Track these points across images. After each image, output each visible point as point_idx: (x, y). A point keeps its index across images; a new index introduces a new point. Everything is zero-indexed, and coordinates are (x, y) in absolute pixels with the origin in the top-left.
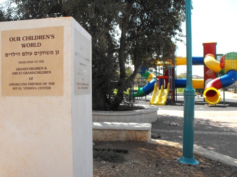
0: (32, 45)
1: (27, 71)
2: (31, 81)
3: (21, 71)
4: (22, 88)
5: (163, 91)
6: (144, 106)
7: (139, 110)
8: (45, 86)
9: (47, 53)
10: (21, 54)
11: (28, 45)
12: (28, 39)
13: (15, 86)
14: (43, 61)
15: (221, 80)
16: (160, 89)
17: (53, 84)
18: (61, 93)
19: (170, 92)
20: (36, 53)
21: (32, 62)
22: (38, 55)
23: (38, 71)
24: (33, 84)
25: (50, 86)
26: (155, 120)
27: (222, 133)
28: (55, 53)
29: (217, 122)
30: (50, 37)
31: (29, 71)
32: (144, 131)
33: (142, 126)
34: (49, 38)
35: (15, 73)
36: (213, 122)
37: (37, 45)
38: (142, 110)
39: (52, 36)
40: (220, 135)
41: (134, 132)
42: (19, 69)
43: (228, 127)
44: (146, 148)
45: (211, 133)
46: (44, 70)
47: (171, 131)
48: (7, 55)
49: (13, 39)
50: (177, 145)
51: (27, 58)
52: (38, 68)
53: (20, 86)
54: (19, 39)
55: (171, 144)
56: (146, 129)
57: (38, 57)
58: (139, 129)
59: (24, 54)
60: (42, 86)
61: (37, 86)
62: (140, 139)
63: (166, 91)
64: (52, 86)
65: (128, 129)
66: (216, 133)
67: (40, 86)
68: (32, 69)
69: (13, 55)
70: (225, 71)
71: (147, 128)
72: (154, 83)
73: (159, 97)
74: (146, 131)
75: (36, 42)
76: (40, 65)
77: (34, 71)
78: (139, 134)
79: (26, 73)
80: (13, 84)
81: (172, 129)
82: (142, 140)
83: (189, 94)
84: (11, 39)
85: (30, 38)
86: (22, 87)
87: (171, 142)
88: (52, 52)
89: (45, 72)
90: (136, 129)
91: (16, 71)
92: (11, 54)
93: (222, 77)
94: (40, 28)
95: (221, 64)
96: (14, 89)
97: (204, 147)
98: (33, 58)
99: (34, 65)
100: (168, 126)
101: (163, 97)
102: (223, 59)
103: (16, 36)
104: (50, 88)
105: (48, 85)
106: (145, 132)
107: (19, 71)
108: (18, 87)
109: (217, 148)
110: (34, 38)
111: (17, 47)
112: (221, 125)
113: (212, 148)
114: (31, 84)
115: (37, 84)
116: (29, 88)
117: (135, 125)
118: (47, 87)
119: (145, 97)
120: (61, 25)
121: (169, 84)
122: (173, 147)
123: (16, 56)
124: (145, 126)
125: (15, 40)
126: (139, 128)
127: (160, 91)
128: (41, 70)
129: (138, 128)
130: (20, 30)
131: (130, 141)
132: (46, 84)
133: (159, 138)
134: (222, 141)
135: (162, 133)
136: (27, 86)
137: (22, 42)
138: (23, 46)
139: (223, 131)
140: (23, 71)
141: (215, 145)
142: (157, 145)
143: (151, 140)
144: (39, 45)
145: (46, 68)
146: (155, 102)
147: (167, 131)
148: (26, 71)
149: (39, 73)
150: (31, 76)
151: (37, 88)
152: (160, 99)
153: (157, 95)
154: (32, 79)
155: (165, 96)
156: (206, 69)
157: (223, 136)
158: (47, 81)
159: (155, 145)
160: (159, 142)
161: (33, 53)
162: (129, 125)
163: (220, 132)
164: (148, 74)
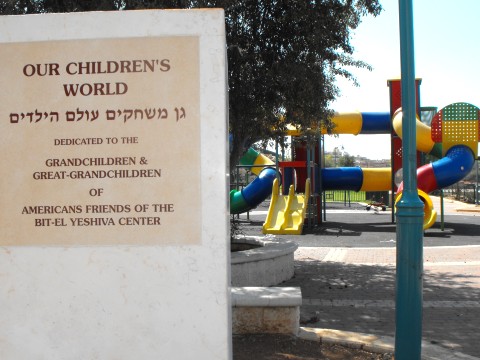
0: (97, 89)
1: (82, 168)
2: (97, 201)
3: (63, 168)
4: (67, 221)
5: (293, 200)
6: (258, 238)
7: (251, 252)
8: (143, 214)
9: (149, 114)
10: (63, 116)
11: (86, 90)
12: (84, 71)
13: (42, 215)
14: (133, 140)
15: (434, 170)
16: (286, 193)
17: (168, 208)
18: (193, 238)
19: (310, 201)
20: (111, 115)
21: (99, 141)
22: (119, 119)
23: (119, 168)
24: (102, 209)
25: (157, 214)
26: (291, 274)
27: (461, 305)
28: (172, 114)
29: (443, 276)
30: (157, 67)
31: (90, 169)
32: (284, 307)
33: (281, 295)
34: (152, 69)
35: (44, 176)
36: (432, 276)
37: (113, 89)
38: (260, 251)
39: (162, 64)
40: (459, 310)
41: (260, 310)
42: (55, 163)
43: (470, 288)
44: (293, 353)
45: (437, 304)
46: (138, 167)
47: (338, 303)
48: (14, 118)
49: (36, 70)
50: (370, 341)
51: (82, 128)
52: (117, 161)
53: (60, 216)
54: (54, 69)
55: (355, 338)
56: (291, 303)
57: (118, 128)
58: (272, 304)
59: (70, 116)
60: (133, 214)
61: (116, 216)
62: (275, 328)
63: (301, 199)
64: (163, 215)
65: (244, 303)
66: (449, 304)
67: (125, 215)
68: (99, 161)
69: (35, 117)
70: (444, 148)
71: (294, 299)
72: (269, 178)
73: (286, 215)
74: (290, 307)
75: (112, 79)
76: (124, 151)
77: (106, 168)
78: (272, 317)
79: (80, 175)
80: (36, 210)
81: (340, 297)
82: (281, 330)
83: (410, 212)
84: (29, 70)
85: (93, 68)
86: (66, 217)
87: (352, 333)
88: (163, 113)
89: (142, 174)
90: (266, 304)
91: (47, 169)
92: (30, 115)
93: (437, 163)
94: (122, 39)
95: (433, 132)
96: (39, 223)
97: (433, 343)
98: (101, 128)
99: (104, 151)
100: (327, 291)
101: (295, 214)
102: (438, 119)
103: (44, 60)
104: (157, 221)
105: (150, 213)
106: (288, 310)
107: (54, 169)
108: (53, 217)
109: (465, 344)
110: (104, 67)
111: (50, 93)
112: (454, 283)
113: (452, 345)
114: (95, 209)
115: (115, 209)
116: (89, 222)
117: (260, 293)
118: (147, 218)
119: (246, 214)
120: (192, 32)
121: (308, 180)
122: (362, 347)
123: (45, 121)
124: (289, 295)
125: (42, 71)
126: (273, 300)
127: (287, 200)
128: (130, 168)
129: (270, 300)
130: (58, 42)
131: (250, 334)
132: (144, 208)
133: (314, 322)
134: (470, 325)
135: (316, 308)
136: (83, 215)
137: (64, 78)
138: (70, 91)
139: (463, 298)
140: (70, 169)
141: (456, 334)
142: (319, 343)
143: (300, 331)
144: (122, 89)
145: (143, 161)
146: (277, 227)
147: (327, 303)
148: (77, 169)
149: (124, 174)
150: (97, 183)
151: (116, 221)
152: (289, 219)
153: (281, 209)
154: (98, 192)
155: (300, 211)
156: (396, 143)
157: (468, 310)
158: (150, 200)
159: (313, 342)
160: (324, 336)
161: (103, 115)
162: (247, 294)
163: (456, 300)
164: (254, 157)
